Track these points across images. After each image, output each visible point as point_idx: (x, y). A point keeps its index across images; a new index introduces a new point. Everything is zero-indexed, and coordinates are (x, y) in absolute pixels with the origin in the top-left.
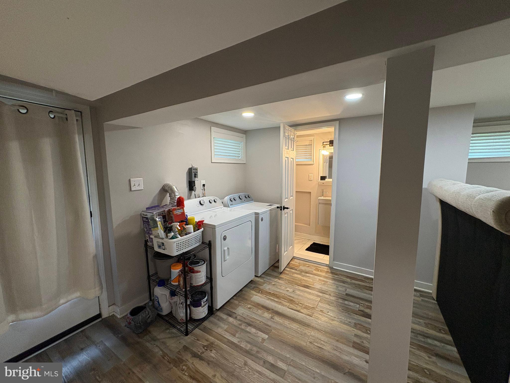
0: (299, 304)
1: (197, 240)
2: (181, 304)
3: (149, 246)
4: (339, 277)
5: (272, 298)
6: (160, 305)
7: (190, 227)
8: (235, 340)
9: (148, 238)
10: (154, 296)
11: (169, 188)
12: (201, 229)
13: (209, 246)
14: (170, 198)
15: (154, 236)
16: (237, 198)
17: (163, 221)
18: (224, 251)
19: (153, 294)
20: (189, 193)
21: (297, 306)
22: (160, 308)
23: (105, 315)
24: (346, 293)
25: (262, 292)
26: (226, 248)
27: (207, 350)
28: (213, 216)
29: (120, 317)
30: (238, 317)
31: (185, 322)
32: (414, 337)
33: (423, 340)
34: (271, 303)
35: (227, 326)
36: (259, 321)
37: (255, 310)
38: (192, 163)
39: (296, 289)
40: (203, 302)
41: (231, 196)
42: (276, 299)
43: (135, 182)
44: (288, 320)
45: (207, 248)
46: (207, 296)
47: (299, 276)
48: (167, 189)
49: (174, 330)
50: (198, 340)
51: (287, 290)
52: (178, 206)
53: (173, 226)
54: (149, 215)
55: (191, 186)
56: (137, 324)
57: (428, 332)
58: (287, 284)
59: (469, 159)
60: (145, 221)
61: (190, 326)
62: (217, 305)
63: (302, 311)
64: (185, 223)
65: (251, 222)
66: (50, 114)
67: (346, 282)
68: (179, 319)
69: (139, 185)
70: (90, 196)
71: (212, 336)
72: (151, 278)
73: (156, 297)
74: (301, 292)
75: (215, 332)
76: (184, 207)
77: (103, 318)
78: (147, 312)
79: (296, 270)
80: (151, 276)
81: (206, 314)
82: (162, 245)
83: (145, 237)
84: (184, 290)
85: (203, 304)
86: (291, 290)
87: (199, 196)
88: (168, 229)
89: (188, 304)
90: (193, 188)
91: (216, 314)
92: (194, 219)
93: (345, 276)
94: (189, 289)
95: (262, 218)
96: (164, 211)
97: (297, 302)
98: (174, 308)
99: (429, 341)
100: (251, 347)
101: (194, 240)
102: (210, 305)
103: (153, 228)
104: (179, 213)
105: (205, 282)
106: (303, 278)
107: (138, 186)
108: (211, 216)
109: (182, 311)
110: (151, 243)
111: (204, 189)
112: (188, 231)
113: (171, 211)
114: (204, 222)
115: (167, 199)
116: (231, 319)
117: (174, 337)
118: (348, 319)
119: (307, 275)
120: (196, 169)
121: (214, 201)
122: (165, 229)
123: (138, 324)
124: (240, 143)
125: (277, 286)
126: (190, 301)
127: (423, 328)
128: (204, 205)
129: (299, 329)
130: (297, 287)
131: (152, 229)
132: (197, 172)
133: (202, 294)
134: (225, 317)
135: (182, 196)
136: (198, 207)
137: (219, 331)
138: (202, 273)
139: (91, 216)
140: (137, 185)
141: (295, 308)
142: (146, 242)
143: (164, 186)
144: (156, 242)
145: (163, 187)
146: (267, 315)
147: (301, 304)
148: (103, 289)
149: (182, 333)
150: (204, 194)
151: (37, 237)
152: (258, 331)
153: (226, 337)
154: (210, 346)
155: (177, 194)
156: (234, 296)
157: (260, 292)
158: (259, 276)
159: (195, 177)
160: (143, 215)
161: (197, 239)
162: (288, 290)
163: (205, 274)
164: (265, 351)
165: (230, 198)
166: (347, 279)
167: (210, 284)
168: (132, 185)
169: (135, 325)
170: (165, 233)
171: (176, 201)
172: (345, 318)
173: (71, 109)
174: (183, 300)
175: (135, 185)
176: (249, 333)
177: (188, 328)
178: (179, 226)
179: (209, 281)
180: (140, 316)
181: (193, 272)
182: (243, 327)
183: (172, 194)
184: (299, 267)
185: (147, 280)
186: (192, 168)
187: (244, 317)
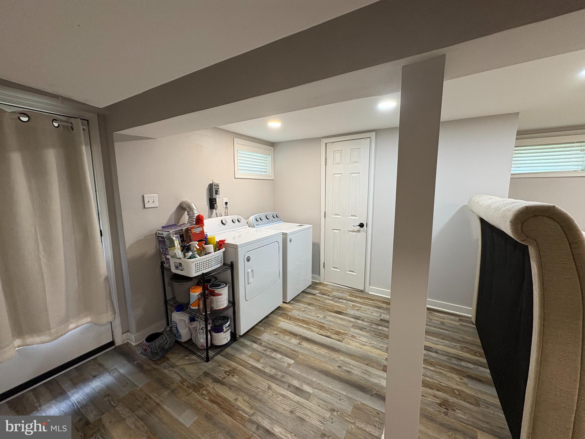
0: (330, 330)
1: (218, 261)
2: (201, 329)
3: (166, 268)
4: (375, 302)
5: (301, 324)
6: (178, 331)
7: (210, 247)
8: (259, 366)
9: (164, 259)
10: (172, 322)
11: (187, 205)
12: (222, 249)
13: (231, 267)
14: (188, 217)
15: (170, 256)
16: (264, 218)
17: (181, 240)
18: (248, 273)
19: (171, 320)
20: (209, 211)
21: (327, 331)
22: (179, 334)
23: (119, 342)
24: (380, 318)
25: (290, 318)
26: (250, 270)
27: (229, 375)
28: (237, 237)
29: (135, 345)
30: (263, 344)
31: (205, 349)
32: (447, 361)
33: (456, 362)
34: (299, 329)
35: (251, 352)
36: (285, 346)
37: (282, 336)
38: (213, 178)
39: (328, 315)
40: (225, 327)
41: (257, 216)
42: (305, 324)
43: (149, 199)
44: (316, 346)
45: (229, 269)
46: (229, 321)
47: (331, 302)
48: (185, 206)
49: (194, 357)
50: (219, 366)
51: (317, 316)
52: (196, 225)
53: (191, 245)
54: (165, 234)
55: (212, 204)
56: (153, 351)
57: (463, 355)
58: (318, 310)
59: (512, 175)
60: (161, 241)
61: (210, 352)
62: (240, 331)
63: (332, 336)
64: (204, 242)
65: (278, 242)
66: (54, 123)
67: (382, 307)
68: (199, 345)
69: (154, 202)
70: (99, 213)
71: (235, 362)
72: (168, 302)
73: (174, 323)
74: (332, 318)
75: (238, 357)
76: (204, 225)
77: (116, 345)
78: (164, 338)
79: (329, 296)
80: (169, 301)
81: (229, 340)
82: (180, 266)
83: (161, 258)
84: (204, 314)
85: (225, 329)
86: (321, 316)
87: (220, 215)
88: (186, 248)
89: (208, 330)
90: (214, 206)
91: (239, 341)
92: (214, 238)
93: (381, 301)
94: (209, 312)
95: (291, 239)
96: (182, 230)
97: (328, 328)
98: (193, 334)
99: (463, 363)
100: (275, 372)
101: (214, 261)
102: (233, 331)
103: (170, 248)
104: (198, 231)
105: (226, 307)
106: (335, 304)
107: (152, 203)
108: (235, 237)
109: (203, 337)
110: (168, 264)
111: (227, 208)
112: (208, 251)
113: (189, 230)
114: (225, 242)
115: (185, 218)
116: (255, 346)
117: (194, 363)
118: (380, 344)
119: (341, 300)
120: (218, 185)
121: (237, 221)
122: (182, 248)
123: (155, 351)
124: (267, 157)
125: (307, 312)
126: (211, 326)
127: (458, 351)
128: (227, 224)
129: (327, 354)
130: (329, 313)
131: (168, 249)
132: (218, 189)
133: (224, 320)
134: (249, 343)
135: (202, 214)
136: (220, 226)
137: (243, 357)
138: (223, 296)
139: (101, 235)
140: (151, 201)
141: (324, 334)
142: (162, 263)
143: (182, 203)
144: (173, 262)
145: (180, 205)
146: (294, 341)
147: (332, 330)
148: (116, 315)
149: (203, 359)
150: (227, 213)
151: (43, 256)
152: (283, 357)
153: (249, 362)
154: (232, 372)
155: (195, 212)
156: (260, 322)
157: (288, 318)
158: (287, 302)
159: (216, 194)
160: (159, 234)
161: (218, 259)
162: (319, 316)
163: (227, 297)
164: (291, 375)
165: (256, 217)
166: (383, 304)
167: (232, 308)
168: (146, 202)
169: (152, 351)
170: (182, 252)
171: (195, 219)
172: (377, 343)
173: (76, 117)
174: (203, 325)
175: (149, 202)
176: (274, 358)
177: (209, 354)
178: (198, 245)
179: (231, 305)
180: (157, 343)
181: (214, 295)
182: (268, 353)
183: (191, 211)
184: (332, 293)
185: (165, 305)
186: (212, 184)
187: (269, 343)
